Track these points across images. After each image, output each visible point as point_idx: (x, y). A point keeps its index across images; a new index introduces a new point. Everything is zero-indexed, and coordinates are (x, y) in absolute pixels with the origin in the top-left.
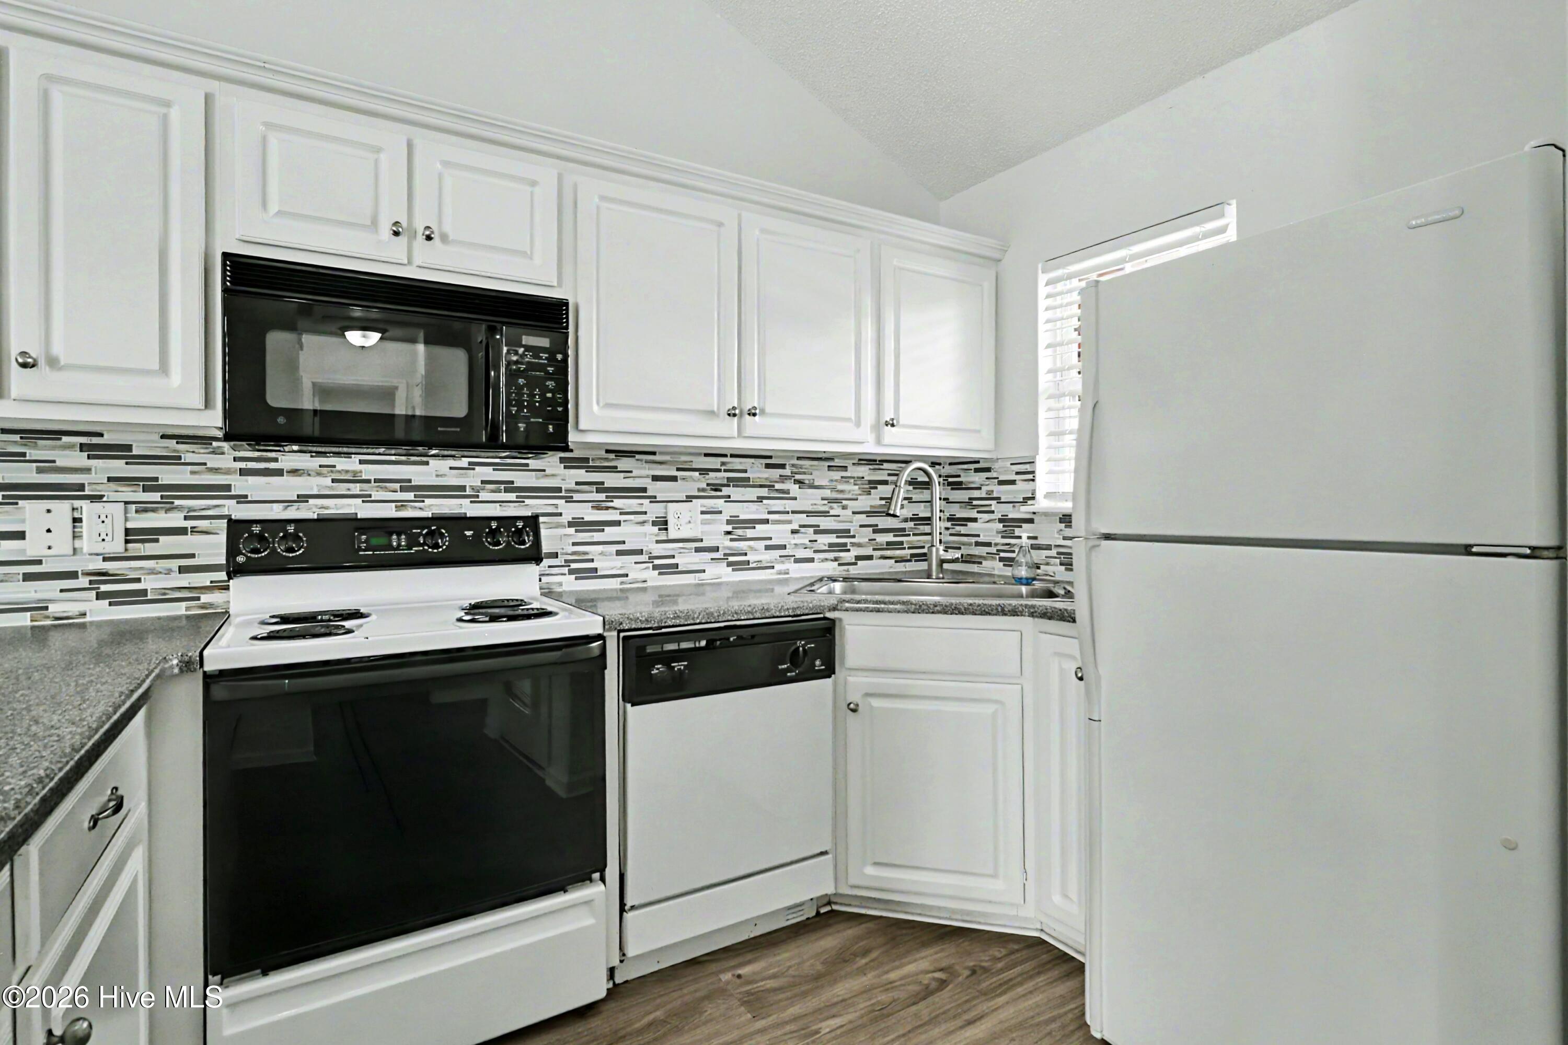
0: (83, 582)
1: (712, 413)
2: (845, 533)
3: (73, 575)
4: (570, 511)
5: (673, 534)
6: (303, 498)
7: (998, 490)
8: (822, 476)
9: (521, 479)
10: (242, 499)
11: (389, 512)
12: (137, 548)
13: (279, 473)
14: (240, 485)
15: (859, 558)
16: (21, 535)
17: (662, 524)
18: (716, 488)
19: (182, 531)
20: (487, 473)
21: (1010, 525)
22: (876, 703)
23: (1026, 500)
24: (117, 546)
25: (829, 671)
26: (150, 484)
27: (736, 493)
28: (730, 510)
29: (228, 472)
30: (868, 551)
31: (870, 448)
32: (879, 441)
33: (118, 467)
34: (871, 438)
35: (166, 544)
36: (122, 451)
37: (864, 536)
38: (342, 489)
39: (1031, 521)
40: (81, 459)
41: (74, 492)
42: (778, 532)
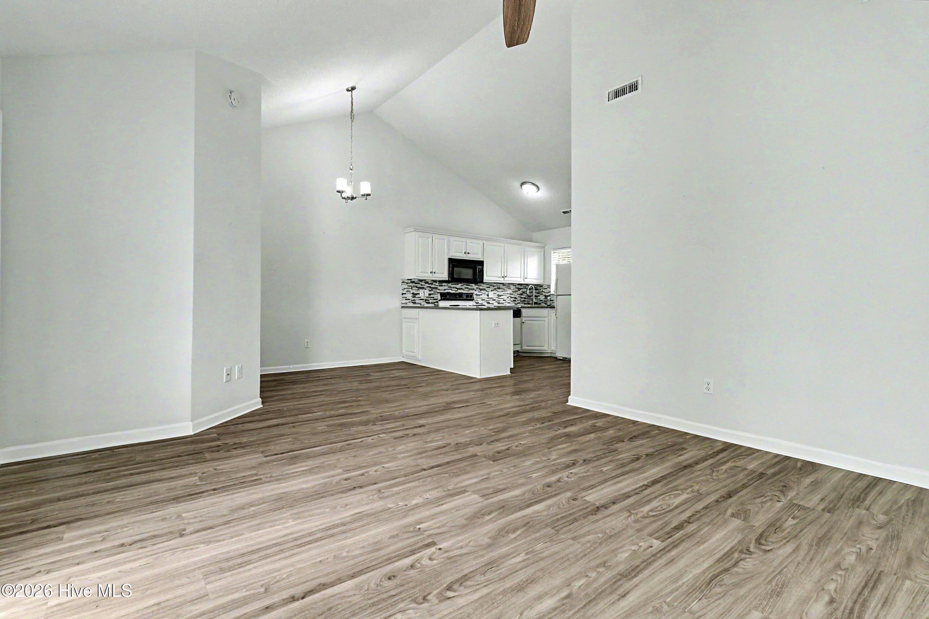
0: (424, 300)
1: (500, 277)
2: (515, 298)
3: (423, 299)
4: (476, 292)
5: (489, 297)
6: (445, 290)
7: (544, 290)
8: (512, 287)
9: (470, 287)
10: (439, 290)
11: (454, 292)
12: (430, 296)
13: (442, 286)
14: (439, 288)
15: (518, 303)
16: (419, 294)
17: (488, 295)
18: (495, 289)
19: (433, 294)
20: (465, 286)
21: (546, 297)
22: (527, 322)
23: (549, 292)
24: (428, 296)
25: (520, 317)
26: (430, 287)
27: (498, 290)
28: (498, 293)
29: (437, 286)
30: (519, 302)
31: (522, 282)
32: (524, 281)
33: (427, 285)
34: (523, 281)
35: (432, 296)
36: (427, 283)
37: (519, 299)
38: (449, 288)
39: (550, 296)
40: (423, 284)
41: (423, 288)
42: (505, 297)
